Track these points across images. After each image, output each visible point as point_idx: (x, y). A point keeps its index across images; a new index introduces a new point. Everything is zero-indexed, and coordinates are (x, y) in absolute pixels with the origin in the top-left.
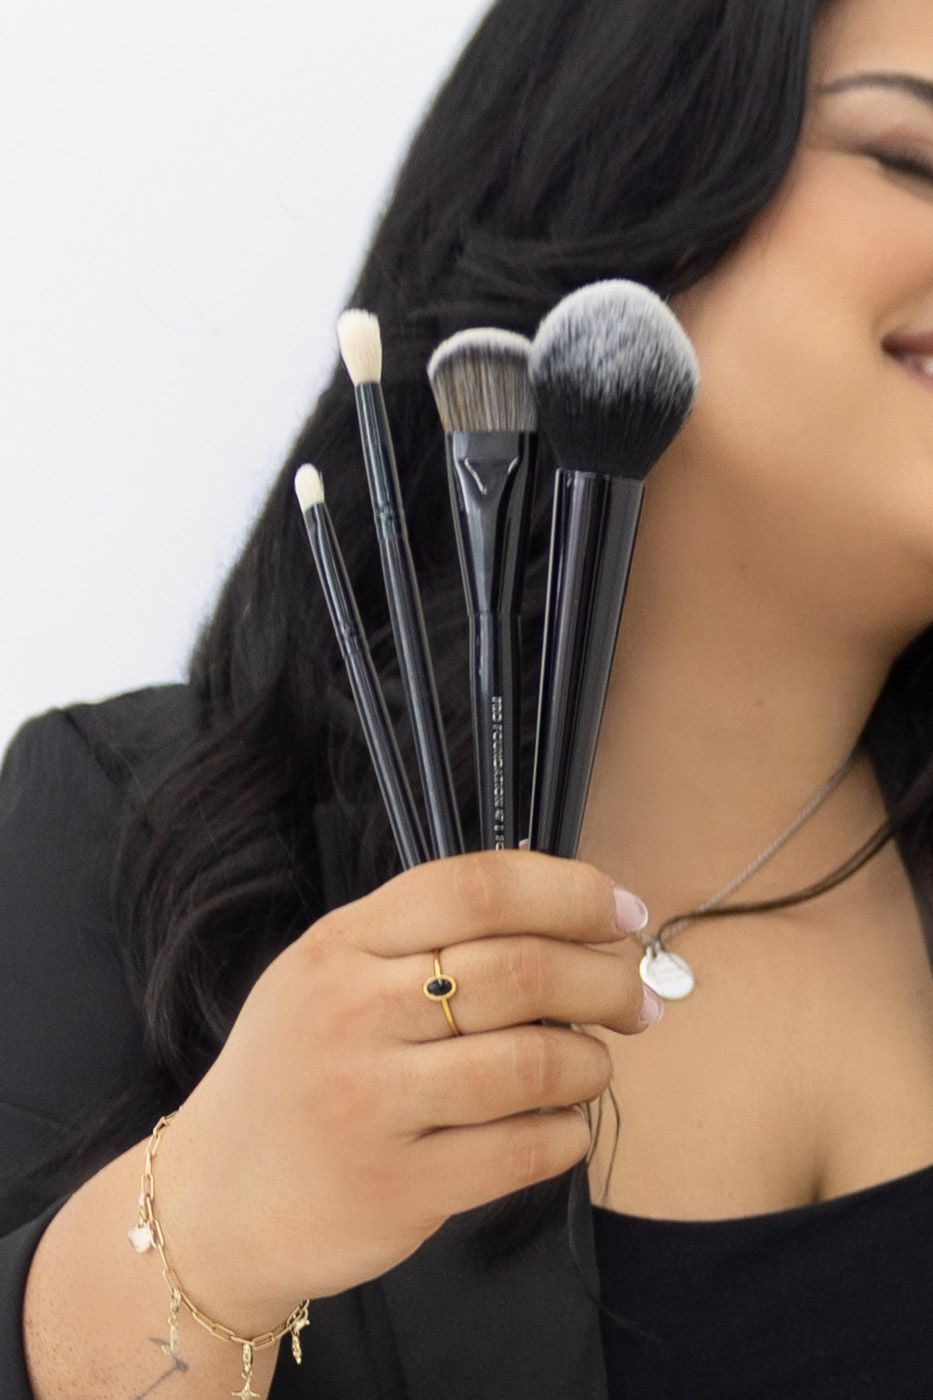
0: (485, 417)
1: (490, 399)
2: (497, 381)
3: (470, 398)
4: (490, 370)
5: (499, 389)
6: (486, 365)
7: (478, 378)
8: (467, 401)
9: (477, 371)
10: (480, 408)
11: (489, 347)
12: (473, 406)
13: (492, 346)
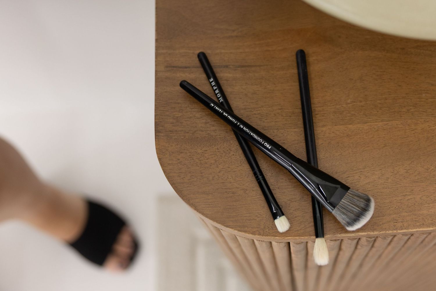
0: (346, 201)
1: (349, 205)
2: (353, 211)
3: (354, 200)
4: (357, 211)
5: (350, 210)
6: (359, 211)
7: (358, 206)
8: (354, 199)
9: (361, 208)
10: (350, 201)
11: (365, 216)
12: (352, 200)
13: (363, 217)
